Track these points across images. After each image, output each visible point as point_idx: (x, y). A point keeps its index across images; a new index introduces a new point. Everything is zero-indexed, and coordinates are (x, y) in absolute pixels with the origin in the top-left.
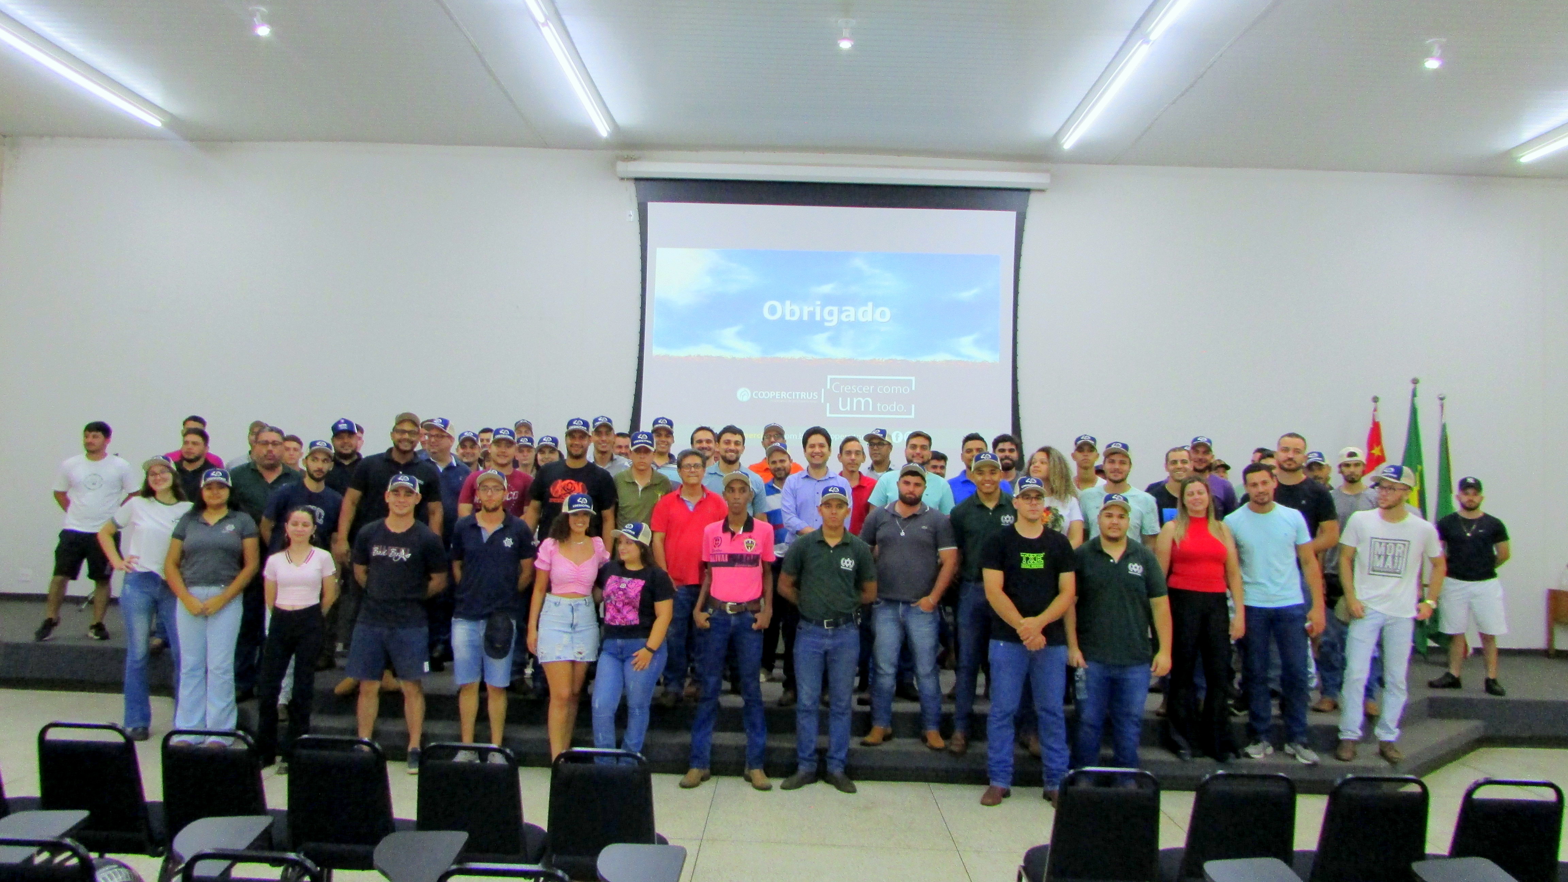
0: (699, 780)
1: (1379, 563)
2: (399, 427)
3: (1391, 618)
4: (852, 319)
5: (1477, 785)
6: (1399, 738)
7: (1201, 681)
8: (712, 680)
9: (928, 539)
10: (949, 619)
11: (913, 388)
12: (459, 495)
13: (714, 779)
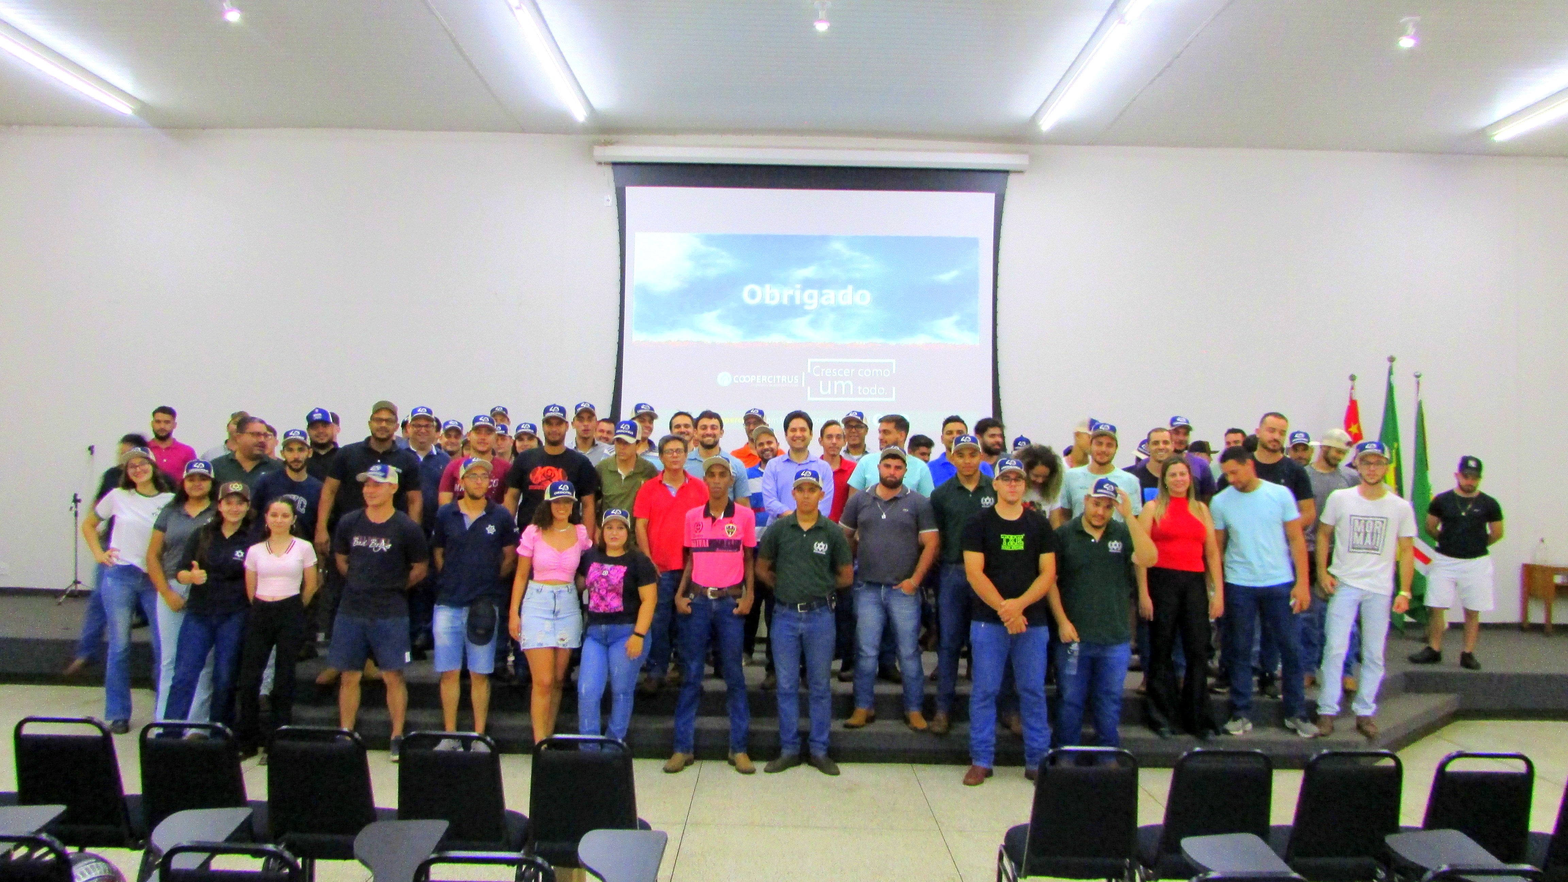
0: (683, 763)
1: (1359, 540)
2: (376, 416)
3: (1369, 593)
4: (832, 302)
5: (1450, 758)
6: (1375, 713)
7: (1179, 658)
8: (694, 665)
9: (911, 521)
10: (932, 601)
11: (894, 372)
12: (439, 484)
13: (697, 764)
